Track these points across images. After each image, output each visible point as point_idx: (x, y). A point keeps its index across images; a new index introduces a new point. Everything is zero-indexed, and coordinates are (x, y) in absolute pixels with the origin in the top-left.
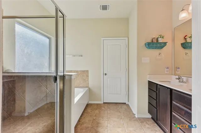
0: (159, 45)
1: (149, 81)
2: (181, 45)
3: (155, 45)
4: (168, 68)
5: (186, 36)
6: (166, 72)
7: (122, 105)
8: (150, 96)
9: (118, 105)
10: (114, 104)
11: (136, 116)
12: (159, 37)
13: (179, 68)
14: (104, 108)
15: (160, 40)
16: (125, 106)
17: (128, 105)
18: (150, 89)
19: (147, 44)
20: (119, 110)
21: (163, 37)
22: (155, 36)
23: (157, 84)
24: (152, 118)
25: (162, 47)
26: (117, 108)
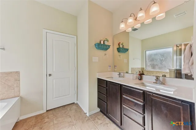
0: (105, 47)
1: (98, 78)
2: (117, 49)
3: (103, 47)
4: (110, 66)
5: (120, 43)
6: (109, 70)
7: (71, 106)
8: (99, 92)
9: (66, 108)
10: (62, 107)
11: (88, 115)
12: (106, 40)
13: (116, 66)
14: (48, 118)
15: (106, 43)
16: (74, 107)
17: (77, 104)
18: (99, 85)
19: (97, 44)
20: (68, 114)
21: (108, 41)
22: (102, 39)
23: (107, 81)
24: (101, 111)
25: (107, 49)
26: (66, 112)
